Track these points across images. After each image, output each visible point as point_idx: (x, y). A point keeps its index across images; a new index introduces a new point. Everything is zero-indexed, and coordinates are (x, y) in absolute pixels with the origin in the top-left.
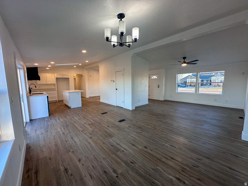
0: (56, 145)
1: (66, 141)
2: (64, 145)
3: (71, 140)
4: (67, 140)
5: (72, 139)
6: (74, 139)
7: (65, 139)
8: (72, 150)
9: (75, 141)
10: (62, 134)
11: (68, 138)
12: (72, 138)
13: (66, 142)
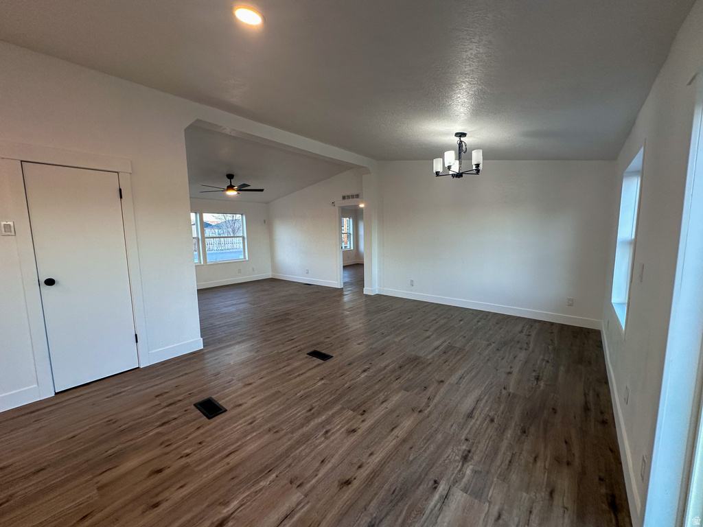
0: (525, 432)
1: (492, 420)
2: (508, 413)
3: (476, 413)
4: (488, 419)
5: (475, 411)
6: (471, 408)
7: (487, 428)
8: (504, 392)
9: (475, 403)
10: (470, 461)
11: (478, 423)
12: (470, 416)
13: (496, 417)
